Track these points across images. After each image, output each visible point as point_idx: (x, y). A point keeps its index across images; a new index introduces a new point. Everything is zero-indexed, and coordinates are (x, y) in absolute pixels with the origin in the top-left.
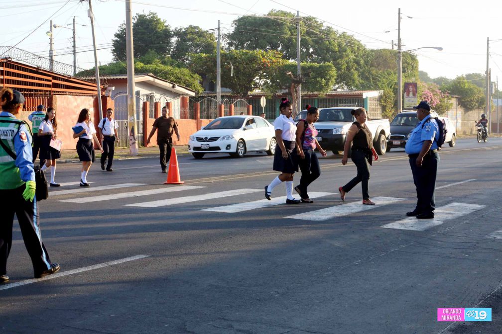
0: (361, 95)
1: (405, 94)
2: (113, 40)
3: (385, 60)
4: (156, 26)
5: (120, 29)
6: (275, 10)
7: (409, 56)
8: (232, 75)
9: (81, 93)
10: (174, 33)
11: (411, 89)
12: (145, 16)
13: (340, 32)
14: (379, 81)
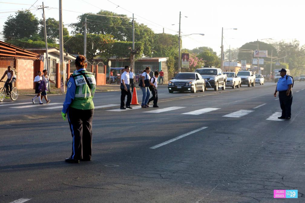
0: (158, 60)
1: (182, 60)
2: (4, 26)
3: (165, 40)
4: (30, 18)
5: (8, 19)
6: (103, 10)
7: (177, 38)
8: (93, 48)
9: (27, 58)
10: (40, 22)
11: (185, 57)
12: (23, 12)
13: (140, 24)
14: (166, 52)
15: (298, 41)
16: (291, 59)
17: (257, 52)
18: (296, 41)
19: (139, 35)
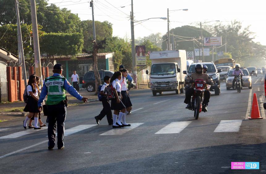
0: (104, 56)
1: (136, 54)
11: (141, 50)
15: (239, 23)
16: (232, 47)
17: (208, 40)
18: (237, 22)
19: (64, 24)
